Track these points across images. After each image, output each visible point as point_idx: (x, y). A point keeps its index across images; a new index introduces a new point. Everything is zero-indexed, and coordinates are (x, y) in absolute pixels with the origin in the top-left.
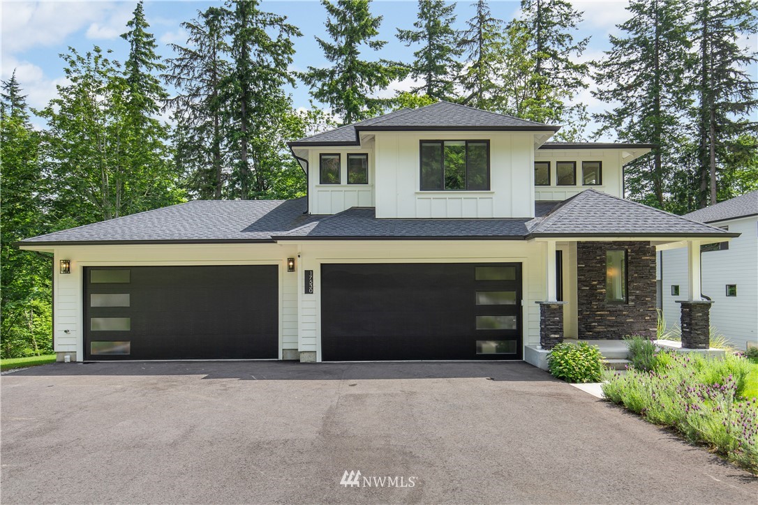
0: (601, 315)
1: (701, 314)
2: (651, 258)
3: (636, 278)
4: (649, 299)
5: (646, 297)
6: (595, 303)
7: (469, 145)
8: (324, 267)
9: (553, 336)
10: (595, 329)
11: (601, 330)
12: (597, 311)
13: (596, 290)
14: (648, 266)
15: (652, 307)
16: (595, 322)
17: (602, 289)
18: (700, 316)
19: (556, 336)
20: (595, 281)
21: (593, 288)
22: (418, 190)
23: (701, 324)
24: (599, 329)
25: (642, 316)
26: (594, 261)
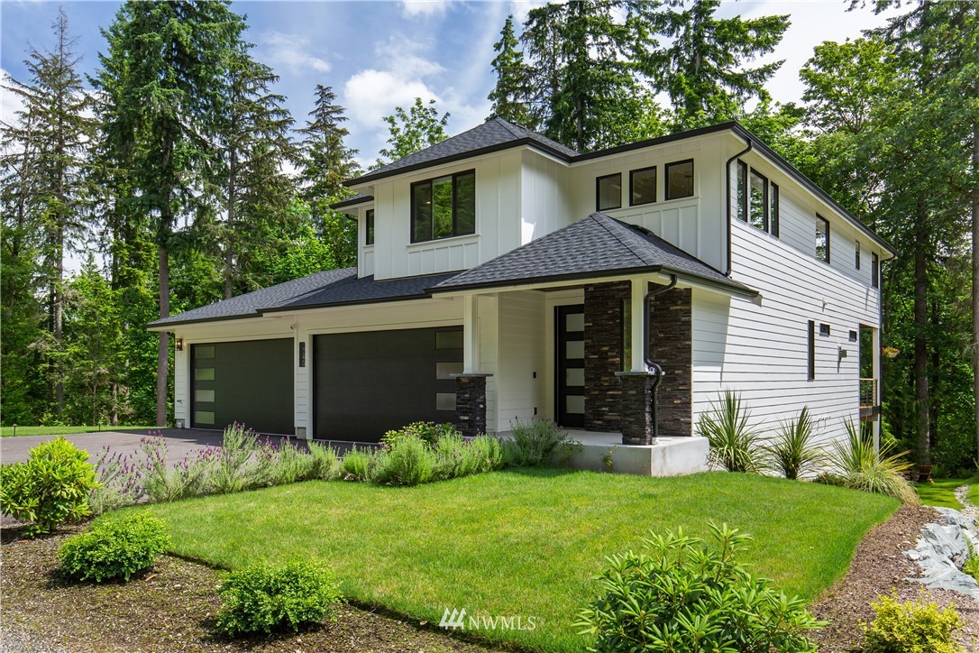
0: (612, 396)
1: (634, 392)
2: (683, 308)
3: (661, 339)
4: (680, 372)
5: (675, 368)
6: (604, 378)
7: (458, 179)
8: (315, 338)
9: (462, 418)
10: (606, 417)
11: (613, 418)
12: (609, 390)
13: (607, 359)
14: (679, 320)
15: (683, 384)
16: (605, 406)
17: (614, 357)
18: (633, 395)
19: (466, 418)
20: (605, 346)
21: (603, 356)
22: (409, 244)
23: (634, 406)
24: (613, 416)
25: (669, 398)
26: (606, 317)
